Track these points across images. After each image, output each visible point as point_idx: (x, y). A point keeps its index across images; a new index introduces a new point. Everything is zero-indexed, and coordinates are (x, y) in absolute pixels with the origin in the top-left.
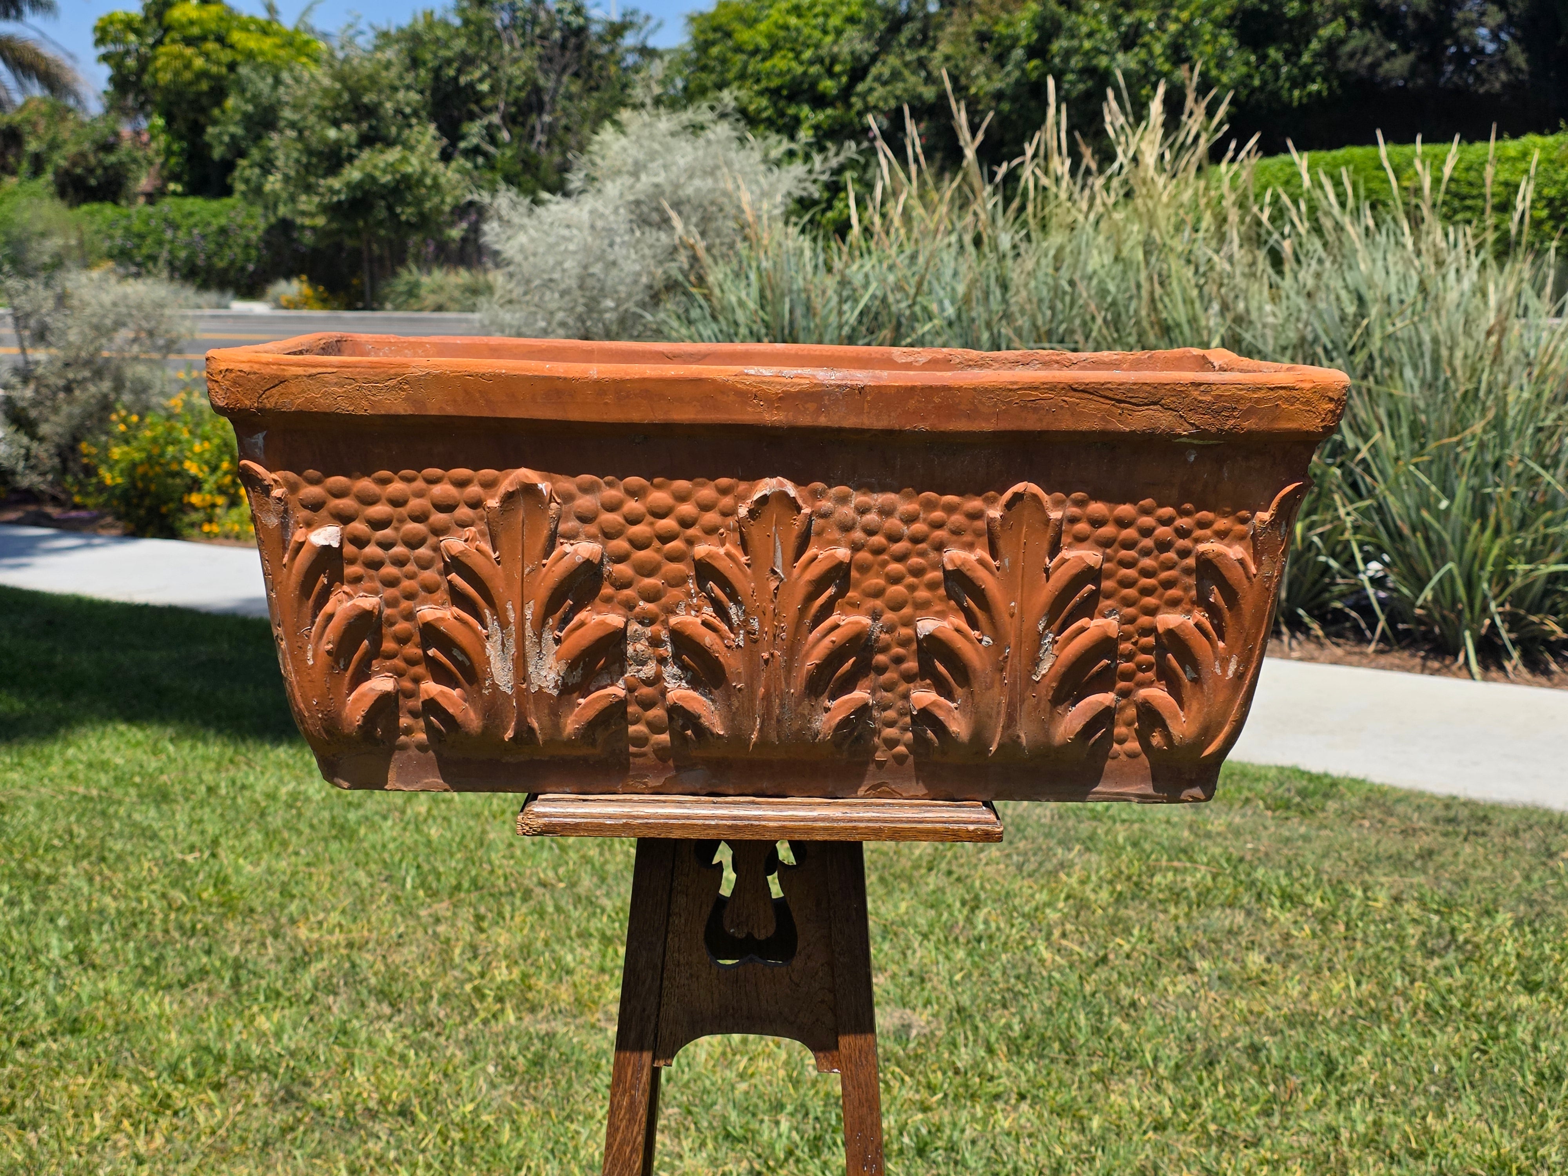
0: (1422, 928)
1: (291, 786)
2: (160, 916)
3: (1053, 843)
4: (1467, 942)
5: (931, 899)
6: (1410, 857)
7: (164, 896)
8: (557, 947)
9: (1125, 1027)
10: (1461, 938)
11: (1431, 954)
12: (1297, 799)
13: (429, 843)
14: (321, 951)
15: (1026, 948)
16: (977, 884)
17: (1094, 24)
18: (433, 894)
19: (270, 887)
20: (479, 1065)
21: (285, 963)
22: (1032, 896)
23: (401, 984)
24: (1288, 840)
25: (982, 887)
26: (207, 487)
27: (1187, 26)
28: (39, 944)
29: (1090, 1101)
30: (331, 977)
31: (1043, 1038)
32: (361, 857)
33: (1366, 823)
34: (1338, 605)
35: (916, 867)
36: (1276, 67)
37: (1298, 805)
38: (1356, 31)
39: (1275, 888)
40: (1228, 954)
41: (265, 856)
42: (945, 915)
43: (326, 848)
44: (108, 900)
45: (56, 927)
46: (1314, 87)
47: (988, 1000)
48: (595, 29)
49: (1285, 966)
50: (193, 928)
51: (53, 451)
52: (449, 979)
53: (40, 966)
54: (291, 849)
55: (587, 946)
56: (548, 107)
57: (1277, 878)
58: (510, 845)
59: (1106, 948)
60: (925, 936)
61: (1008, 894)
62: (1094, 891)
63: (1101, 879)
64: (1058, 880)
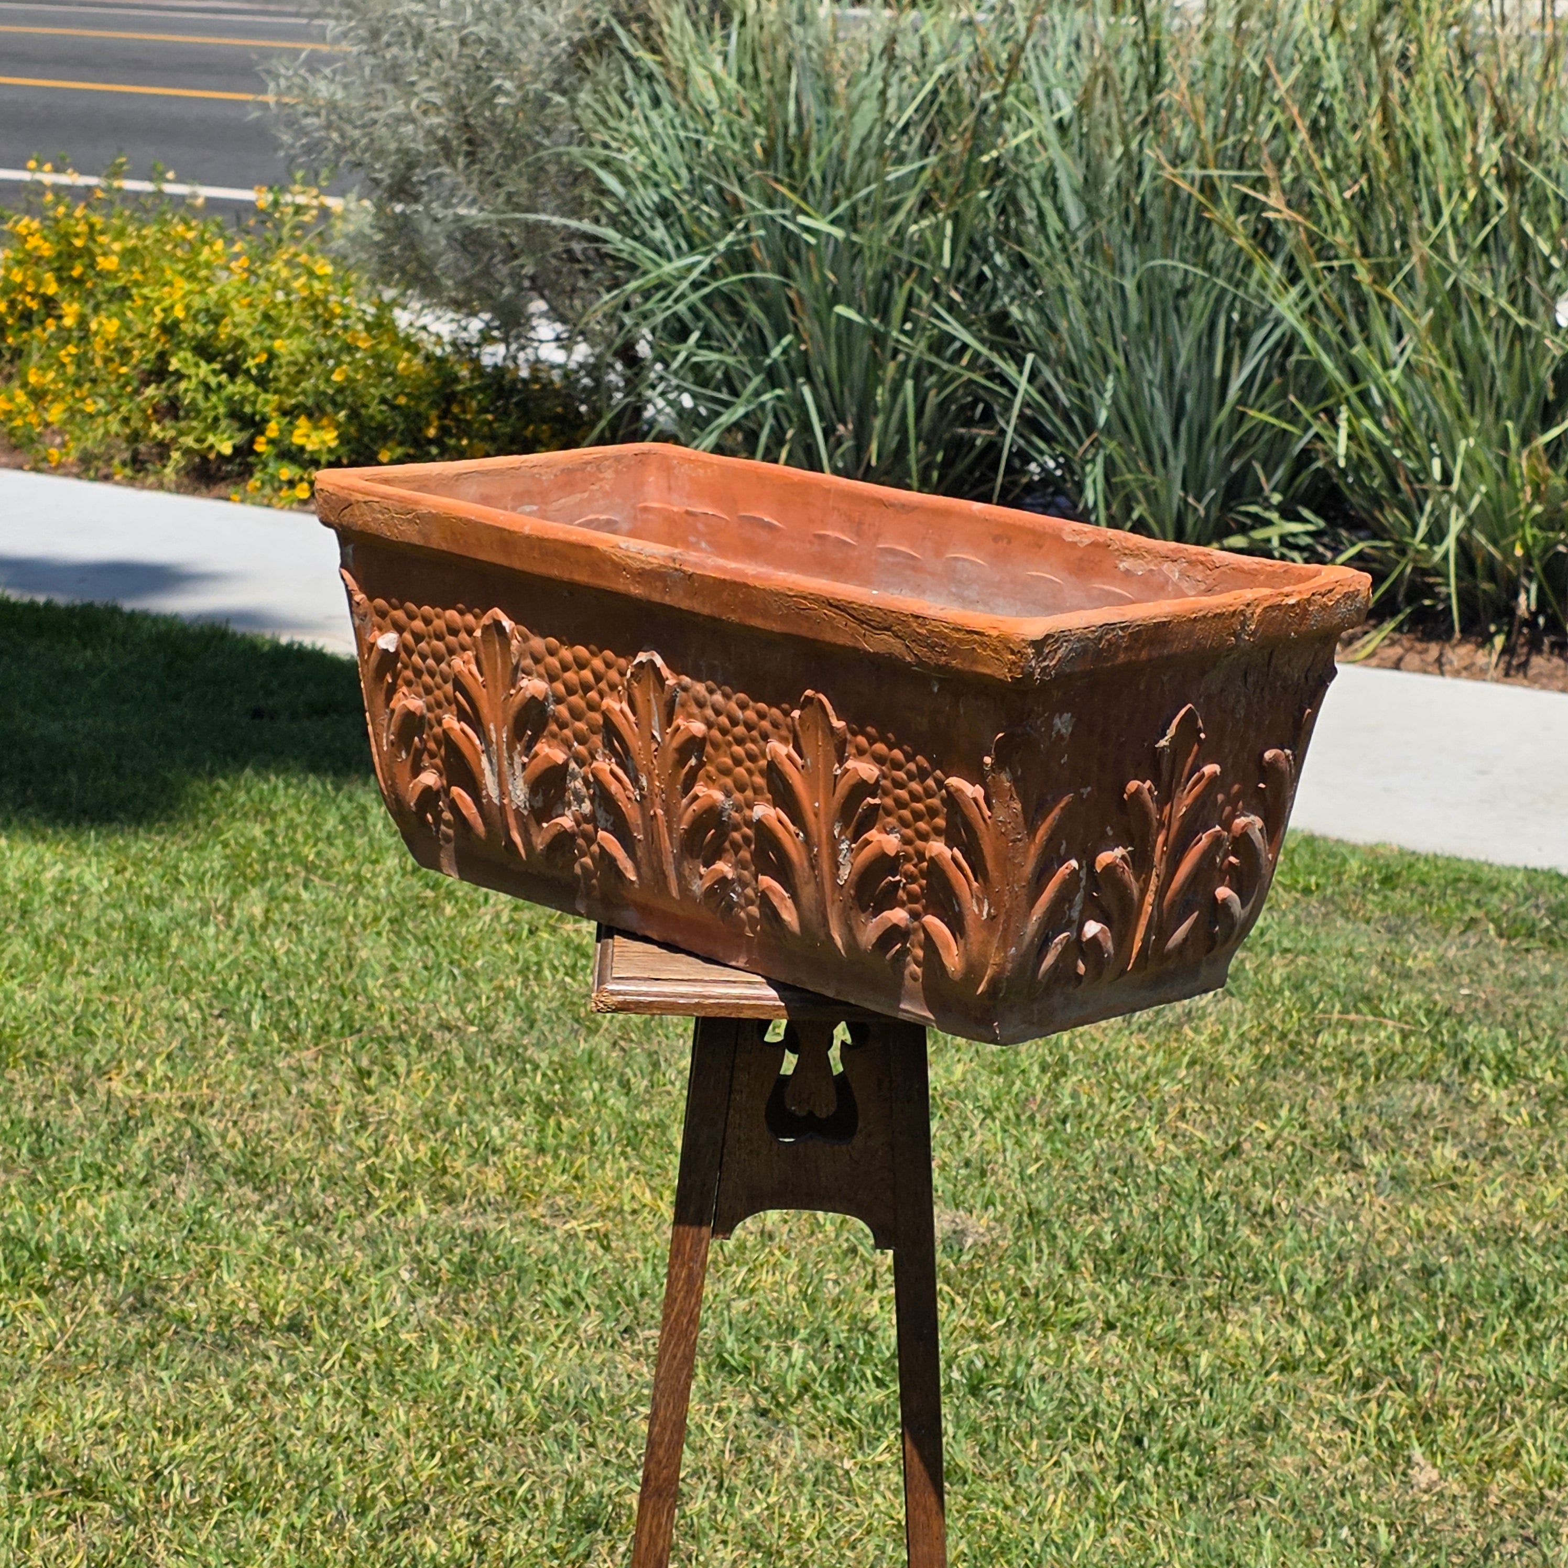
9: (1256, 1241)
14: (149, 1114)
15: (1128, 1133)
18: (293, 1038)
20: (387, 1271)
22: (1143, 1059)
23: (267, 1162)
29: (1199, 1333)
30: (169, 1149)
31: (1142, 1251)
39: (1490, 1055)
47: (1072, 1200)
49: (1485, 1163)
57: (1495, 1040)
58: (393, 969)
59: (1240, 1134)
60: (988, 1113)
61: (1107, 1057)
62: (1231, 1054)
63: (1242, 1037)
64: (1180, 1038)
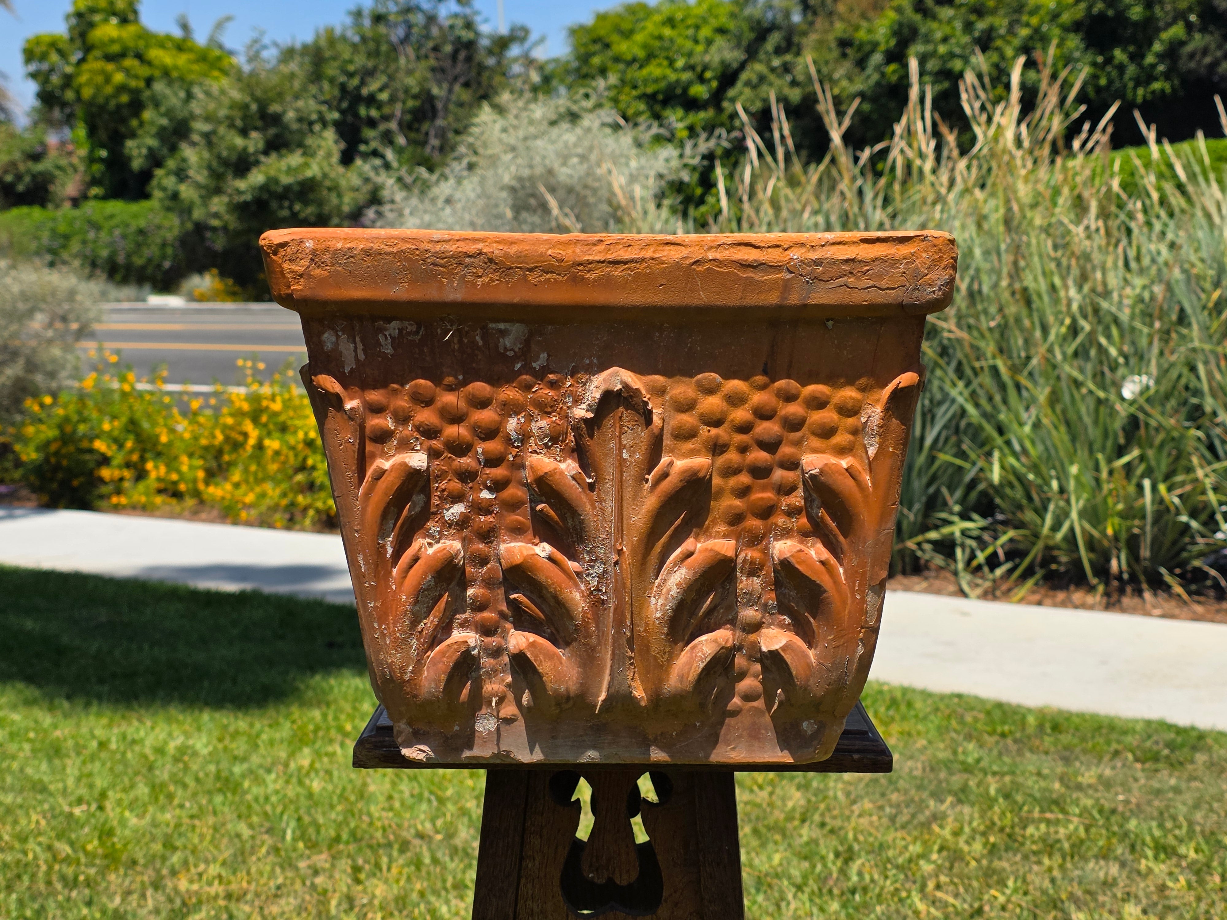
1: (179, 740)
2: (44, 868)
3: (925, 795)
5: (805, 850)
7: (50, 848)
8: (433, 899)
12: (1166, 752)
13: (310, 795)
14: (200, 902)
15: (901, 900)
16: (851, 835)
17: (947, 30)
18: (313, 846)
19: (153, 839)
21: (164, 914)
22: (906, 848)
24: (1158, 793)
25: (856, 839)
26: (115, 462)
27: (1037, 30)
32: (243, 809)
34: (1197, 563)
35: (790, 818)
36: (1121, 66)
37: (1167, 757)
38: (1195, 34)
39: (1148, 839)
40: (1103, 905)
41: (151, 809)
42: (819, 867)
43: (210, 801)
46: (1156, 86)
48: (485, 42)
50: (76, 878)
54: (176, 802)
55: (462, 898)
56: (441, 114)
57: (1150, 829)
58: (390, 798)
59: (981, 899)
60: (799, 888)
61: (881, 845)
62: (968, 843)
63: (974, 830)
64: (930, 832)
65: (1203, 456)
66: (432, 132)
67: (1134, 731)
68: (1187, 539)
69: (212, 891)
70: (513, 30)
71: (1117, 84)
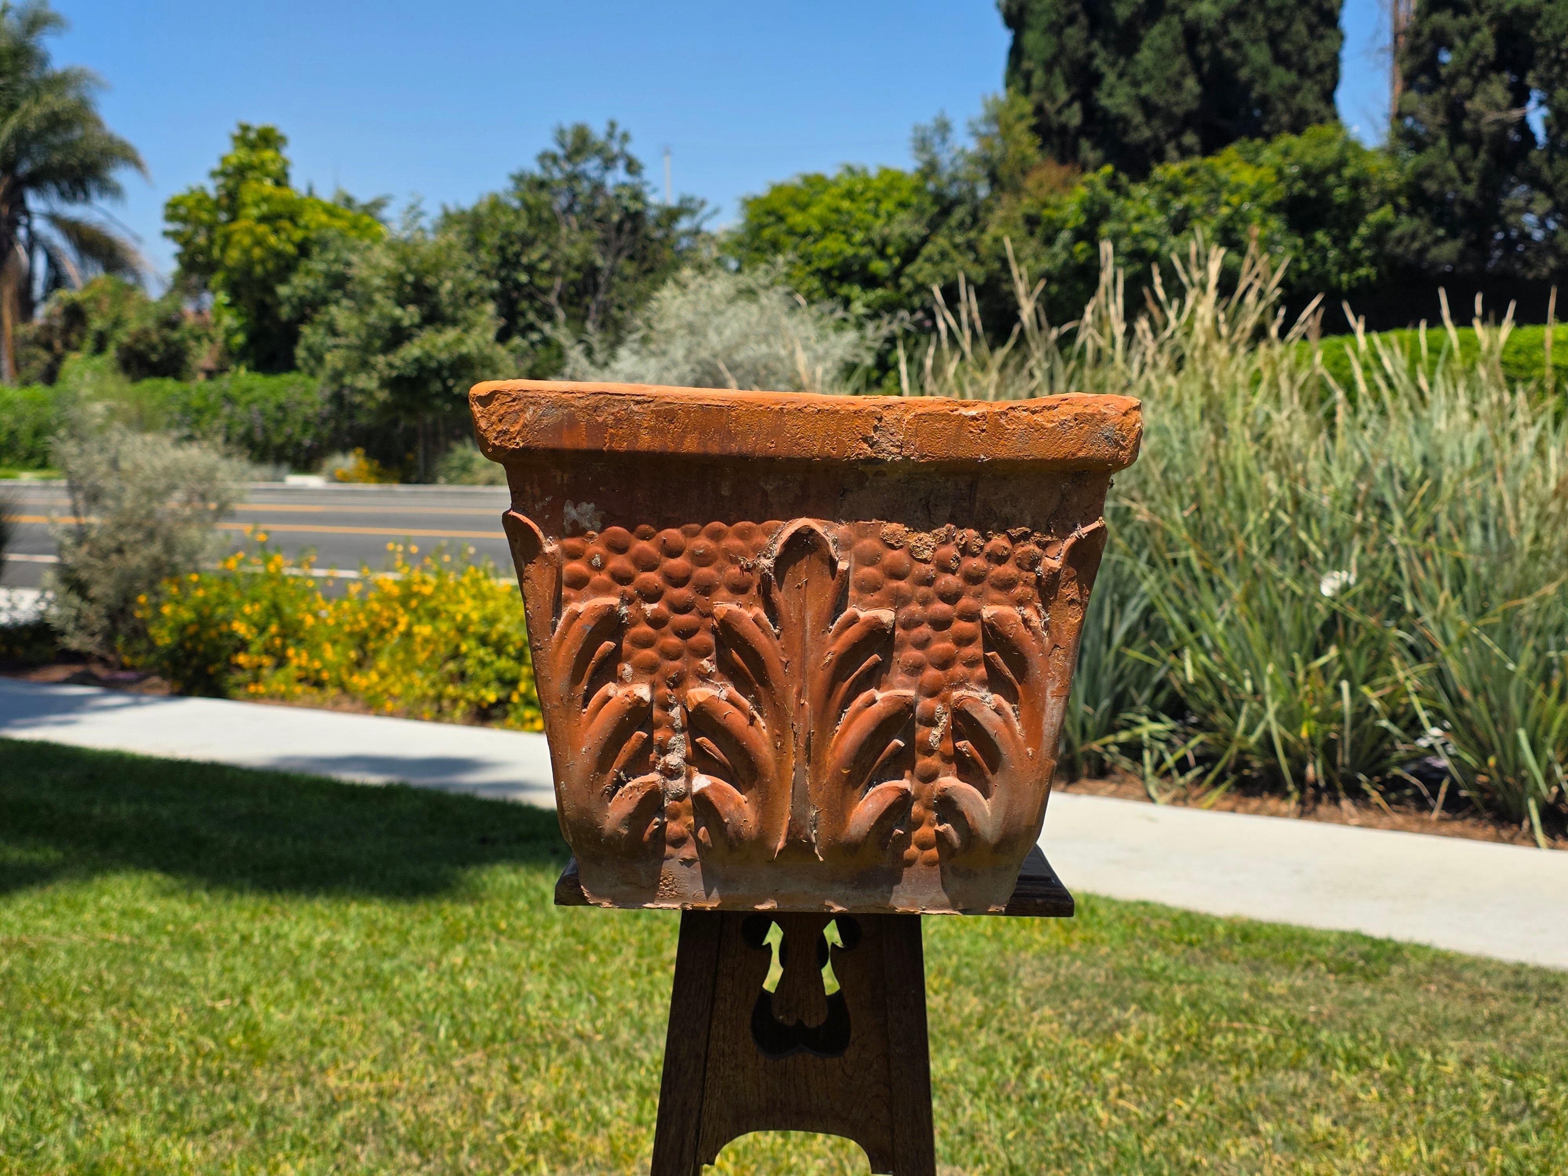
0: (1495, 1093)
1: (326, 936)
2: (186, 1062)
3: (1108, 1002)
4: (1542, 1107)
5: (981, 1057)
6: (1480, 1022)
7: (192, 1042)
8: (593, 1099)
10: (1536, 1104)
11: (1505, 1119)
12: (1361, 963)
13: (464, 993)
14: (350, 1100)
15: (1082, 1108)
16: (1030, 1042)
17: (1142, 209)
18: (467, 1044)
19: (301, 1035)
21: (313, 1110)
22: (1087, 1055)
23: (431, 1133)
24: (1351, 1004)
25: (1035, 1046)
26: (254, 648)
27: (1237, 210)
28: (62, 1087)
30: (359, 1125)
32: (394, 1006)
33: (1433, 988)
34: (1397, 771)
35: (966, 1023)
36: (1323, 250)
37: (1362, 969)
38: (1404, 217)
39: (1340, 1050)
40: (1292, 1116)
41: (297, 1004)
42: (997, 1073)
43: (359, 997)
44: (135, 1046)
45: (80, 1072)
46: (1362, 272)
47: (1042, 1159)
48: (652, 213)
49: (1352, 1129)
50: (220, 1073)
51: (103, 612)
52: (480, 1130)
53: (62, 1110)
54: (323, 998)
55: (623, 1098)
56: (603, 288)
57: (1342, 1041)
58: (547, 997)
59: (1164, 1108)
60: (976, 1094)
61: (1062, 1053)
62: (1152, 1051)
63: (1159, 1039)
64: (1113, 1040)
65: (1404, 659)
66: (593, 307)
67: (1328, 943)
68: (1387, 746)
69: (363, 1088)
70: (682, 201)
71: (1319, 270)
